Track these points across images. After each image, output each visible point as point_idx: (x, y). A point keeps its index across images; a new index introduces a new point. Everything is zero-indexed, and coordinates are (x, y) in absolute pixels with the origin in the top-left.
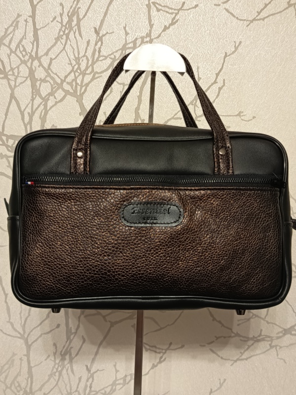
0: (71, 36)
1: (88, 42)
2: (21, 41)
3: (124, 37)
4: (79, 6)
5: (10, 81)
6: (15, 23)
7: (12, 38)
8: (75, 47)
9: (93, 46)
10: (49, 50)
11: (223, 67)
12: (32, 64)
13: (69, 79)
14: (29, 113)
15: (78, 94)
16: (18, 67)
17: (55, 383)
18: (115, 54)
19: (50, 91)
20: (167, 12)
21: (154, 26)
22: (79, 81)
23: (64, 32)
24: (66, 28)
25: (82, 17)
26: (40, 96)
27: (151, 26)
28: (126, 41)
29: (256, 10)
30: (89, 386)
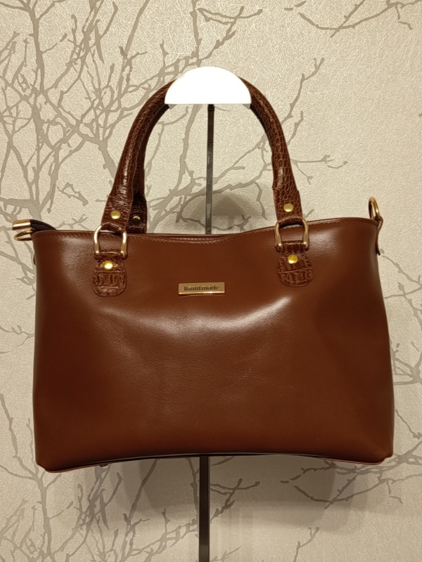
0: (89, 59)
1: (112, 67)
2: (20, 68)
3: (161, 59)
4: (97, 18)
5: (7, 125)
6: (10, 45)
7: (7, 65)
8: (94, 74)
9: (120, 72)
10: (59, 80)
11: (299, 94)
12: (35, 99)
13: (87, 120)
14: (33, 168)
15: (101, 139)
16: (17, 105)
17: (83, 539)
18: (149, 82)
19: (62, 137)
20: (220, 22)
21: (202, 42)
22: (101, 122)
23: (78, 54)
24: (81, 49)
25: (102, 33)
26: (49, 144)
27: (199, 41)
28: (164, 63)
29: (344, 14)
30: (129, 542)
